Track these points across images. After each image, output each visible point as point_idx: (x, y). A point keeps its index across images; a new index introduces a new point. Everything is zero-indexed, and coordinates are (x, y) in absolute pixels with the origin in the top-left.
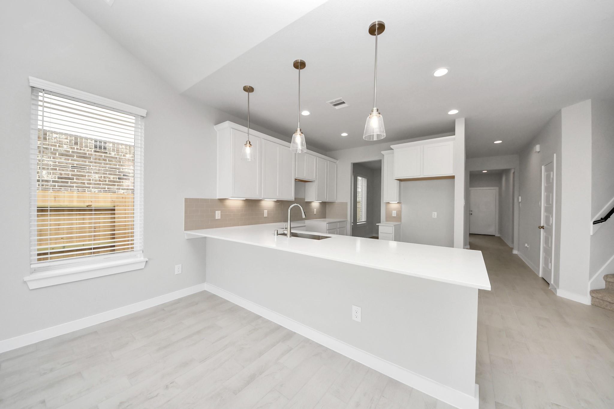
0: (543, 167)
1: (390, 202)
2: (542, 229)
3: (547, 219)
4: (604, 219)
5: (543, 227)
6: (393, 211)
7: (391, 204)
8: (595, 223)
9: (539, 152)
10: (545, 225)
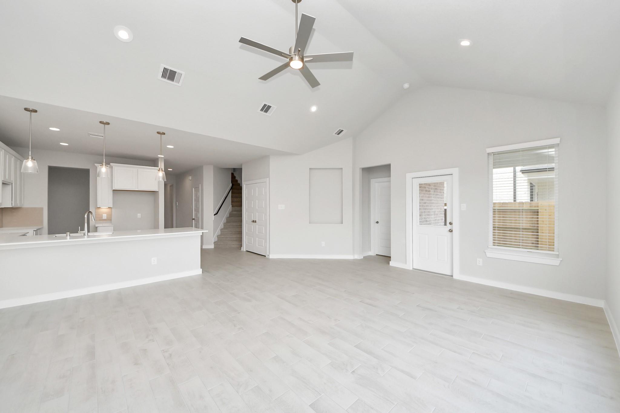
0: (193, 189)
1: (101, 207)
2: (193, 220)
3: (196, 215)
4: (217, 214)
5: (194, 219)
6: (103, 215)
7: (102, 209)
8: (214, 215)
9: (191, 180)
10: (195, 218)
